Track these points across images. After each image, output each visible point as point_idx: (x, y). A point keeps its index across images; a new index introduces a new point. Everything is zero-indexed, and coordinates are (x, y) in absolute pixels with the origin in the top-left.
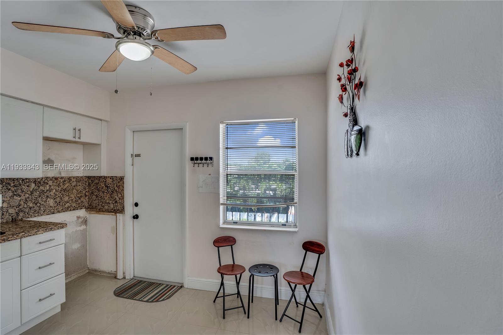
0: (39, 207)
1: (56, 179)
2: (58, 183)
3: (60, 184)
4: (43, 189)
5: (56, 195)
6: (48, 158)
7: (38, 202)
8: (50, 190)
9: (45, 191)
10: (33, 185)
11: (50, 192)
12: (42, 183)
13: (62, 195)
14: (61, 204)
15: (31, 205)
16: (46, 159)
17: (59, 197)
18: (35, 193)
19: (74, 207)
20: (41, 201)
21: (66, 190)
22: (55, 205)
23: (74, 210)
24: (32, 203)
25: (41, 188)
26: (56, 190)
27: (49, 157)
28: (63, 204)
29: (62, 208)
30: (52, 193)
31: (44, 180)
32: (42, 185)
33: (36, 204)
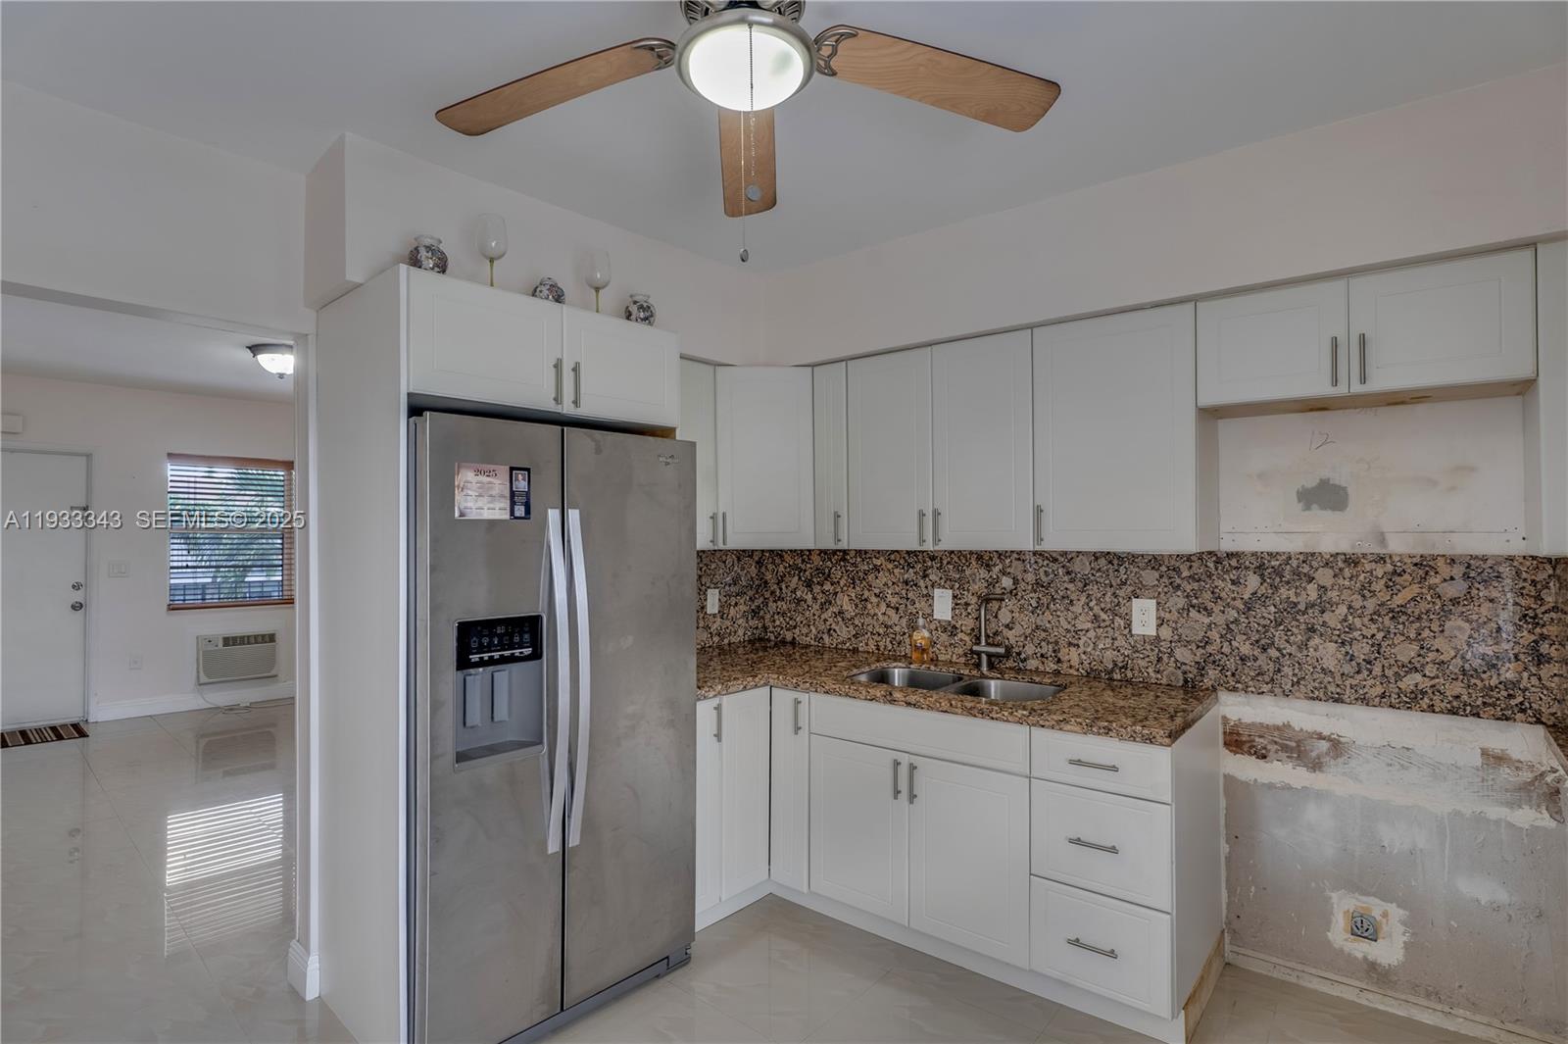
0: (1277, 661)
1: (1352, 561)
2: (1361, 578)
3: (1370, 583)
4: (1293, 599)
5: (1351, 628)
6: (1321, 480)
7: (1273, 643)
8: (1323, 606)
9: (1302, 607)
10: (1253, 581)
11: (1323, 612)
12: (1288, 576)
13: (1382, 634)
14: (1377, 670)
15: (1246, 649)
16: (1311, 482)
17: (1364, 637)
18: (1260, 611)
19: (1457, 697)
20: (1282, 641)
21: (1404, 613)
22: (1348, 669)
23: (1454, 714)
24: (1247, 643)
25: (1284, 592)
26: (1350, 607)
27: (1325, 474)
28: (1389, 673)
29: (1379, 690)
30: (1332, 619)
31: (1294, 563)
32: (1288, 583)
33: (1264, 649)
